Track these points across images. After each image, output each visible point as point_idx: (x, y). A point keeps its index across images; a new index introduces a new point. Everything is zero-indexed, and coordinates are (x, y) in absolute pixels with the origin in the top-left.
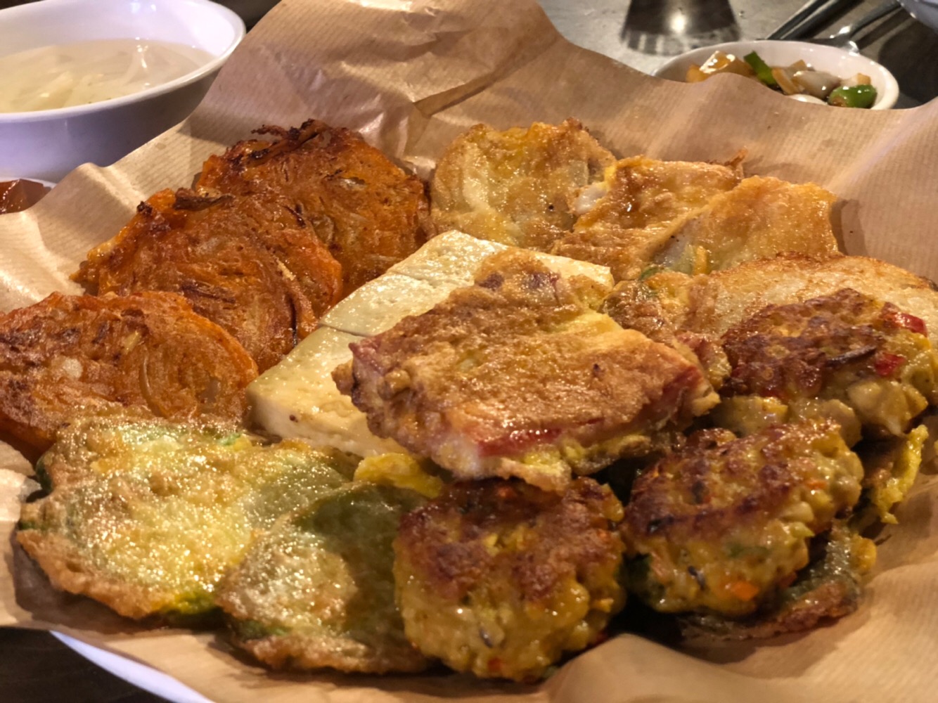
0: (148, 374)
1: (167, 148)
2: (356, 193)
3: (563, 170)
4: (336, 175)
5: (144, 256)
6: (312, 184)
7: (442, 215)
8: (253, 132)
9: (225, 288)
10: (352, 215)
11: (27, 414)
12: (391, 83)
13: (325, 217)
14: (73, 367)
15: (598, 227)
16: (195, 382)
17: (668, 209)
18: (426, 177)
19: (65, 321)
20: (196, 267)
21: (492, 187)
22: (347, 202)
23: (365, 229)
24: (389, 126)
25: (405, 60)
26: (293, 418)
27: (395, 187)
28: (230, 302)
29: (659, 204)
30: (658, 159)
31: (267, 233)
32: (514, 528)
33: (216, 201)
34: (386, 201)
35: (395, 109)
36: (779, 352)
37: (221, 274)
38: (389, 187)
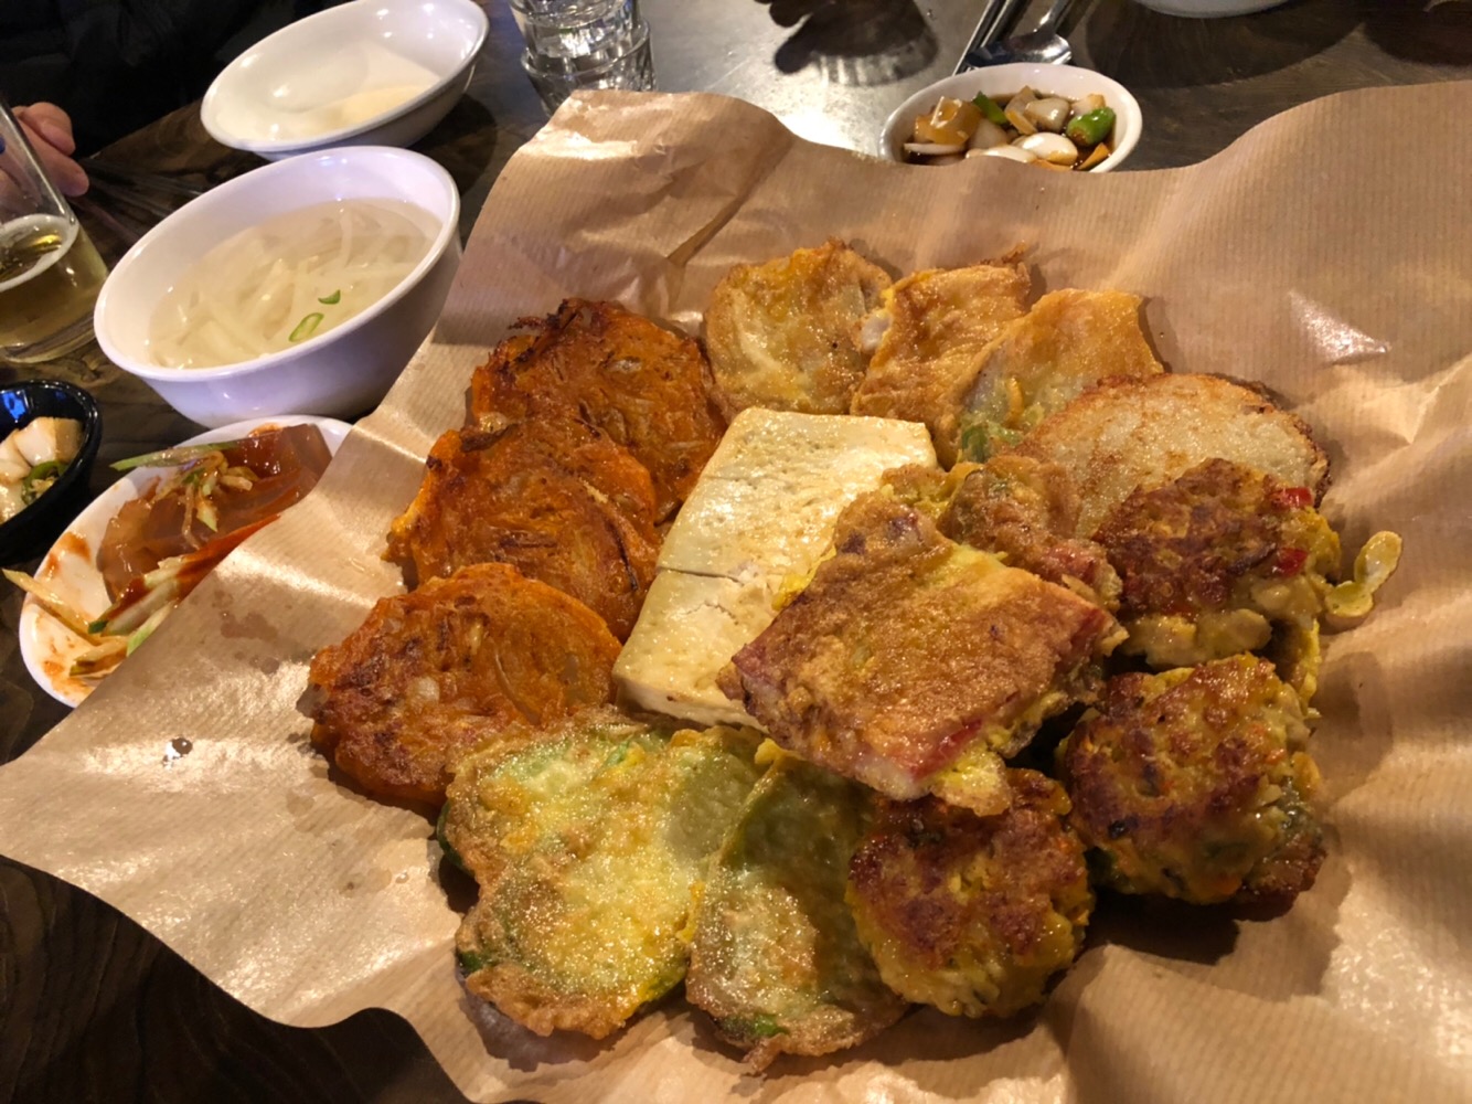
0: (504, 670)
1: (427, 368)
2: (635, 374)
3: (836, 299)
4: (609, 359)
5: (451, 518)
6: (588, 374)
7: (728, 380)
8: (510, 327)
9: (543, 532)
10: (638, 401)
11: (404, 769)
12: (638, 242)
13: (613, 411)
14: (428, 688)
15: (894, 367)
16: (553, 664)
17: (960, 330)
18: (696, 333)
19: (401, 632)
20: (505, 516)
21: (770, 334)
22: (629, 387)
23: (656, 414)
24: (647, 287)
25: (646, 210)
26: (670, 699)
27: (671, 357)
28: (552, 546)
29: (949, 326)
30: (931, 267)
31: (566, 455)
32: (973, 859)
33: (503, 433)
34: (667, 376)
35: (649, 268)
36: (1170, 559)
37: (533, 516)
38: (665, 359)
